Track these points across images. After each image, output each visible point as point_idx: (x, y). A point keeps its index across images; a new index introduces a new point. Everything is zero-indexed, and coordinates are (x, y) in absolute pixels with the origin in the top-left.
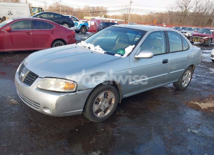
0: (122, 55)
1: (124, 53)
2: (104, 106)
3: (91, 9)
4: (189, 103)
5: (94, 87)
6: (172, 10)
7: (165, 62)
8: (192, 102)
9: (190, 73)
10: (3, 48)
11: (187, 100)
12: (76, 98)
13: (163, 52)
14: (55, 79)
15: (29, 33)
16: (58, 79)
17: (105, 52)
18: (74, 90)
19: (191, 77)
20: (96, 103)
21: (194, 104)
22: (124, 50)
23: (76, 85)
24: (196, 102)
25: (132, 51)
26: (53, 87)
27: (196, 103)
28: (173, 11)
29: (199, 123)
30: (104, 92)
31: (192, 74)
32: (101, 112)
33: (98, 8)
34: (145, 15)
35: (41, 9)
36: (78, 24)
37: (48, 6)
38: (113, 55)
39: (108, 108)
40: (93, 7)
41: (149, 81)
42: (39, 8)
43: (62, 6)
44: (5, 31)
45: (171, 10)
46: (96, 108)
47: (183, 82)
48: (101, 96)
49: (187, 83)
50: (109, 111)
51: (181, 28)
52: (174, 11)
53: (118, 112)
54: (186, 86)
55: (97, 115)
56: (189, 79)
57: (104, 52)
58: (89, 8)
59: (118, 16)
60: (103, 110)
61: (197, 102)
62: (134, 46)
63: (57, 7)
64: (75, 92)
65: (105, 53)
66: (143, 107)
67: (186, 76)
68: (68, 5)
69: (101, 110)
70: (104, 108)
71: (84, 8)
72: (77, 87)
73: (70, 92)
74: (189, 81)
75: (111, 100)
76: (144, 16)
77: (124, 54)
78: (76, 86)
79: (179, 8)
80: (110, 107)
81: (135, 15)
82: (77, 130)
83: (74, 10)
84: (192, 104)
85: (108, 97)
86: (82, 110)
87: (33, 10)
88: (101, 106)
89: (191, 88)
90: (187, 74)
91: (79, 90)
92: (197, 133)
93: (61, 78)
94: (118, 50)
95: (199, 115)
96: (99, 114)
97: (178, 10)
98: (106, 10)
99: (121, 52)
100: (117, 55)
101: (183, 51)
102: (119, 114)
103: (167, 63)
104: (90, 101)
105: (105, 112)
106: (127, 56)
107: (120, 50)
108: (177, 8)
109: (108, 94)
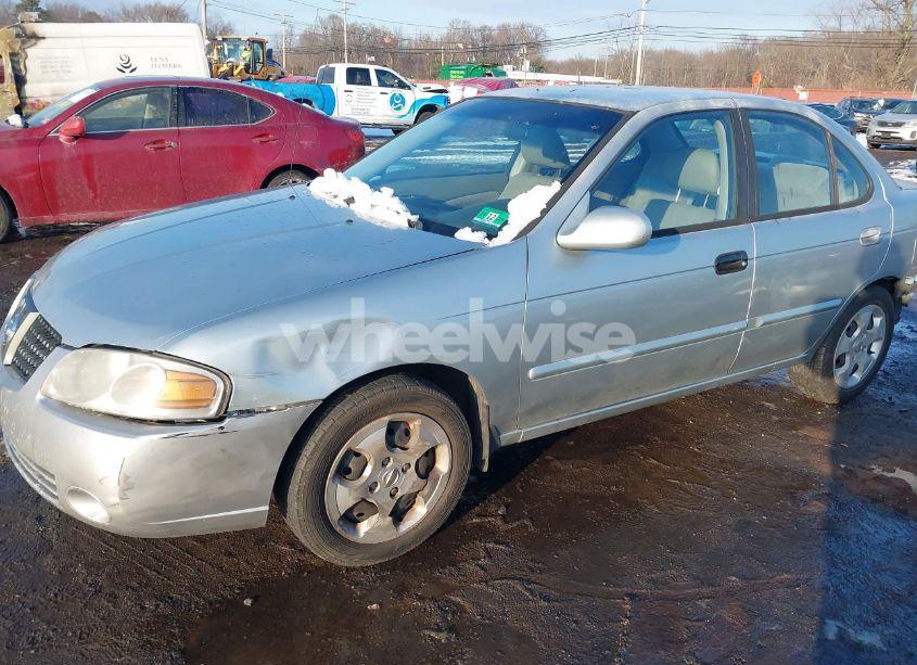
0: (492, 234)
1: (506, 223)
2: (389, 485)
3: (477, 37)
4: (860, 473)
5: (324, 397)
6: (837, 26)
7: (728, 264)
8: (878, 471)
9: (877, 321)
10: (54, 210)
11: (854, 457)
12: (223, 450)
13: (723, 218)
14: (126, 356)
15: (162, 141)
16: (136, 356)
17: (414, 218)
18: (213, 411)
19: (883, 335)
20: (343, 472)
21: (889, 480)
22: (502, 206)
23: (220, 386)
24: (898, 470)
25: (544, 212)
26: (109, 394)
27: (900, 474)
28: (844, 29)
29: (897, 587)
30: (387, 419)
31: (890, 322)
32: (374, 518)
33: (504, 29)
34: (715, 51)
35: (262, 43)
36: (403, 102)
37: (299, 31)
38: (450, 231)
39: (415, 495)
40: (483, 29)
41: (639, 360)
42: (252, 42)
43: (353, 31)
44: (63, 138)
45: (833, 24)
46: (342, 497)
47: (840, 362)
48: (371, 439)
49: (861, 367)
50: (420, 511)
51: (882, 102)
52: (848, 27)
53: (479, 516)
54: (855, 382)
55: (355, 531)
56: (876, 348)
57: (409, 221)
58: (467, 31)
59: (592, 62)
60: (385, 506)
61: (905, 468)
62: (556, 186)
63: (333, 34)
64: (218, 419)
65: (411, 224)
66: (614, 488)
67: (856, 334)
68: (378, 25)
69: (373, 509)
70: (392, 496)
71: (446, 31)
72: (226, 397)
73: (194, 423)
74: (875, 356)
75: (431, 455)
76: (709, 56)
77: (500, 229)
78: (225, 393)
79: (874, 11)
80: (426, 491)
81: (670, 53)
82: (248, 602)
83: (406, 43)
84: (879, 478)
85: (413, 442)
86: (267, 508)
87: (229, 50)
88: (371, 489)
89: (884, 393)
90: (862, 324)
91: (241, 413)
92: (871, 649)
93: (150, 353)
94: (476, 211)
95: (904, 540)
96: (364, 527)
97: (869, 22)
98: (541, 38)
99: (491, 218)
100: (465, 234)
101: (835, 206)
102: (479, 527)
103: (745, 267)
104: (303, 465)
105: (398, 515)
106: (515, 239)
107: (485, 210)
108: (862, 13)
109: (412, 426)
